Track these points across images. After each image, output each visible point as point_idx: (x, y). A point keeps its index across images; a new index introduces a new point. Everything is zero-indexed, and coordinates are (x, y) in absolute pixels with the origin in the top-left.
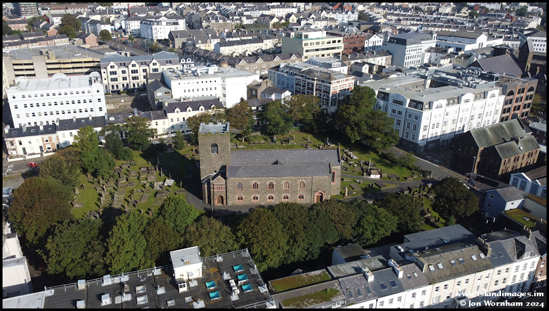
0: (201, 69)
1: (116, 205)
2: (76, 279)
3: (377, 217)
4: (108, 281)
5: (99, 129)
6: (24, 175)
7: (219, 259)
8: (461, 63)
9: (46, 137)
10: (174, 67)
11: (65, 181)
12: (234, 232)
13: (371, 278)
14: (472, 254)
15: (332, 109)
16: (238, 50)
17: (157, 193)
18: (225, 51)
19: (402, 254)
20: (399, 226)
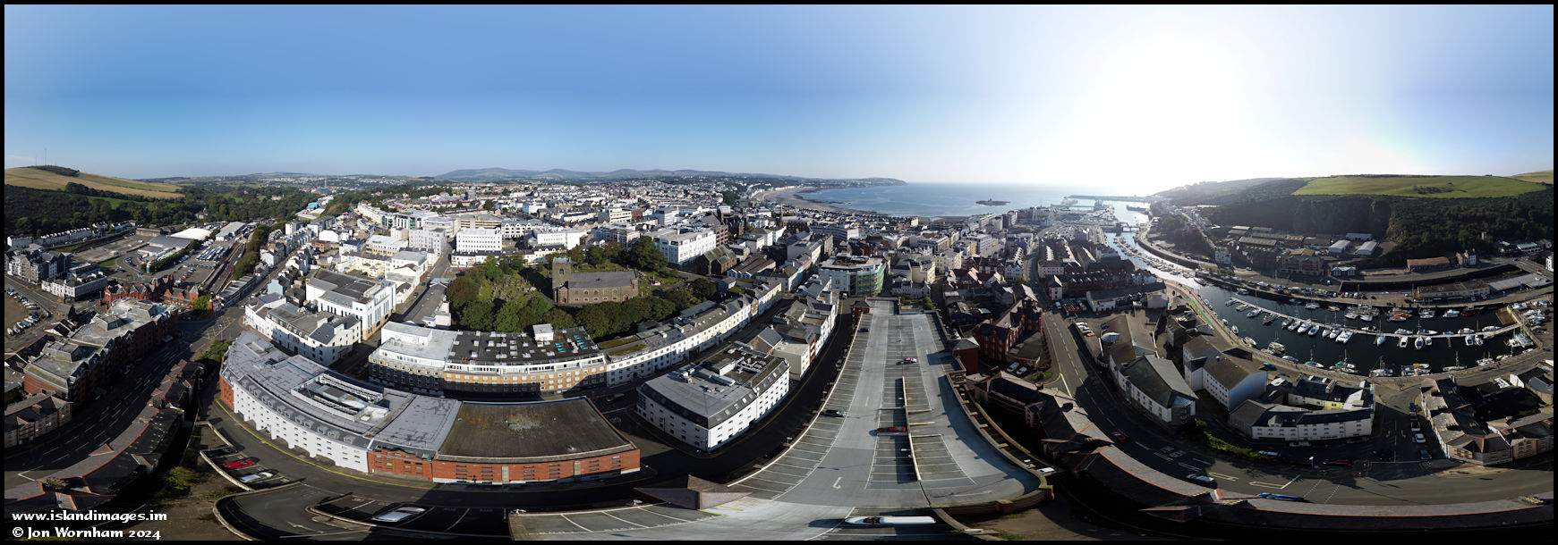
0: (554, 229)
1: (502, 298)
2: (475, 330)
3: (663, 304)
4: (493, 335)
5: (497, 257)
6: (457, 275)
7: (564, 332)
8: (693, 221)
9: (470, 258)
10: (539, 227)
11: (477, 281)
12: (574, 317)
13: (665, 336)
14: (720, 313)
15: (629, 249)
16: (574, 219)
17: (525, 294)
18: (567, 219)
19: (681, 321)
20: (676, 308)
